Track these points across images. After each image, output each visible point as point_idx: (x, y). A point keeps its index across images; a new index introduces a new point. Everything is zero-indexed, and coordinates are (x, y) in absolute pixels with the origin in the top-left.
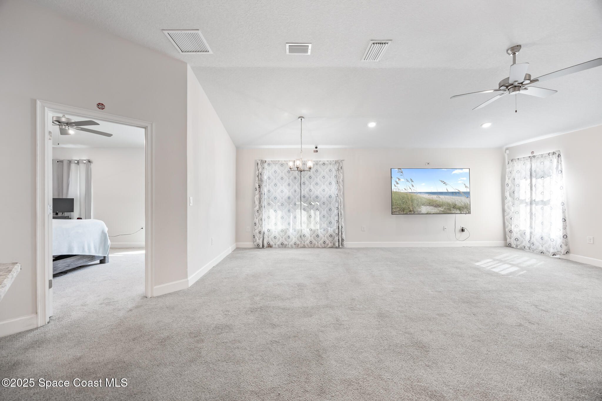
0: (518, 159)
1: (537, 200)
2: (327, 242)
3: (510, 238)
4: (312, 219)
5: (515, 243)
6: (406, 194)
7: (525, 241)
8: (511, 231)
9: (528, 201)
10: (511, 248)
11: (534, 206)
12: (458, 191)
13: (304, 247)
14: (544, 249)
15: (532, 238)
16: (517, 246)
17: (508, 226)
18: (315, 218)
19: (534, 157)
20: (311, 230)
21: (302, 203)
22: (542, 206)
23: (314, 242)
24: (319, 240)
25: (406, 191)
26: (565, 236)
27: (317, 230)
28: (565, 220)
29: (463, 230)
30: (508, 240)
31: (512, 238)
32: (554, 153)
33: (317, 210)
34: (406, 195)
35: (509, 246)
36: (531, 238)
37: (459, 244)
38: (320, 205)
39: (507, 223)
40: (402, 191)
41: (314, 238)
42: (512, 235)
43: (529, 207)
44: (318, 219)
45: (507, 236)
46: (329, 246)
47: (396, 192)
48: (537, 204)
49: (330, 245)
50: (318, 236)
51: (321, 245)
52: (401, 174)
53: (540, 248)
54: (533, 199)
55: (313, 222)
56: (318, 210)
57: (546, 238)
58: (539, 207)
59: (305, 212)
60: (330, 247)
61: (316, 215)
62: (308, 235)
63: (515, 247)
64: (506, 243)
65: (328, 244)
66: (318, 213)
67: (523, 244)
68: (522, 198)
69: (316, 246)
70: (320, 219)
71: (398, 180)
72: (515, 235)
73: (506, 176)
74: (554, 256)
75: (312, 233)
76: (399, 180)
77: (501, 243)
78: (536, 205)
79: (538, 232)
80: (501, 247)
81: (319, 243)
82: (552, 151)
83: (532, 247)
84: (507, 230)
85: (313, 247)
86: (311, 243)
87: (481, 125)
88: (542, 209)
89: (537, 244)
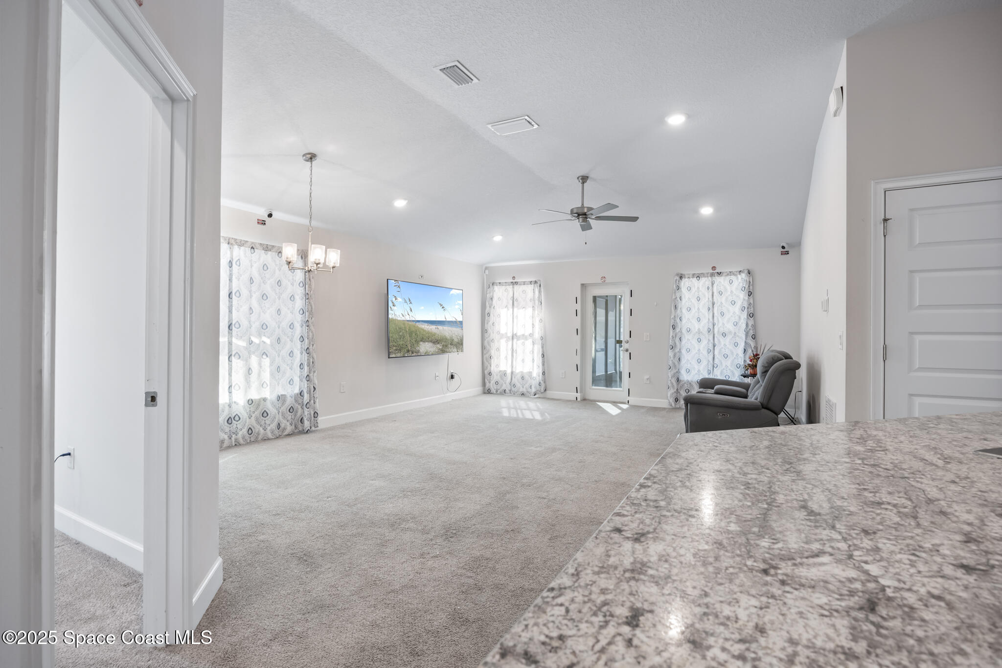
0: (500, 283)
1: (518, 334)
2: (284, 423)
3: (490, 382)
4: (254, 377)
5: (496, 388)
6: (404, 322)
7: (505, 383)
8: (490, 374)
9: (510, 335)
10: (491, 395)
11: (515, 340)
12: (454, 320)
13: (237, 445)
14: (524, 390)
15: (513, 378)
16: (497, 391)
17: (487, 368)
18: (259, 375)
19: (516, 283)
20: (250, 402)
21: (234, 340)
22: (523, 341)
23: (258, 429)
24: (268, 422)
25: (403, 318)
26: (544, 373)
27: (263, 402)
28: (543, 356)
29: (452, 377)
30: (487, 385)
31: (492, 382)
32: (536, 282)
33: (264, 356)
34: (404, 324)
35: (488, 392)
36: (511, 379)
37: (450, 396)
38: (272, 345)
39: (486, 363)
40: (399, 319)
41: (257, 420)
42: (491, 379)
43: (510, 342)
44: (266, 376)
45: (486, 380)
46: (286, 433)
47: (393, 320)
48: (518, 338)
49: (289, 429)
50: (265, 414)
51: (272, 432)
52: (398, 289)
53: (521, 390)
54: (515, 333)
55: (255, 385)
56: (267, 356)
57: (527, 377)
58: (520, 342)
59: (239, 360)
60: (289, 435)
61: (261, 367)
62: (246, 414)
63: (495, 392)
64: (484, 389)
65: (285, 429)
66: (266, 361)
67: (504, 387)
68: (503, 331)
69: (260, 437)
70: (272, 374)
71: (394, 299)
72: (495, 377)
73: (487, 304)
74: (536, 396)
75: (252, 410)
76: (396, 299)
77: (480, 389)
78: (518, 340)
79: (518, 369)
80: (479, 395)
81: (269, 428)
82: (533, 280)
83: (513, 389)
84: (486, 372)
85: (256, 441)
86: (250, 432)
87: (493, 237)
88: (523, 344)
89: (518, 385)
